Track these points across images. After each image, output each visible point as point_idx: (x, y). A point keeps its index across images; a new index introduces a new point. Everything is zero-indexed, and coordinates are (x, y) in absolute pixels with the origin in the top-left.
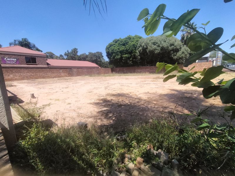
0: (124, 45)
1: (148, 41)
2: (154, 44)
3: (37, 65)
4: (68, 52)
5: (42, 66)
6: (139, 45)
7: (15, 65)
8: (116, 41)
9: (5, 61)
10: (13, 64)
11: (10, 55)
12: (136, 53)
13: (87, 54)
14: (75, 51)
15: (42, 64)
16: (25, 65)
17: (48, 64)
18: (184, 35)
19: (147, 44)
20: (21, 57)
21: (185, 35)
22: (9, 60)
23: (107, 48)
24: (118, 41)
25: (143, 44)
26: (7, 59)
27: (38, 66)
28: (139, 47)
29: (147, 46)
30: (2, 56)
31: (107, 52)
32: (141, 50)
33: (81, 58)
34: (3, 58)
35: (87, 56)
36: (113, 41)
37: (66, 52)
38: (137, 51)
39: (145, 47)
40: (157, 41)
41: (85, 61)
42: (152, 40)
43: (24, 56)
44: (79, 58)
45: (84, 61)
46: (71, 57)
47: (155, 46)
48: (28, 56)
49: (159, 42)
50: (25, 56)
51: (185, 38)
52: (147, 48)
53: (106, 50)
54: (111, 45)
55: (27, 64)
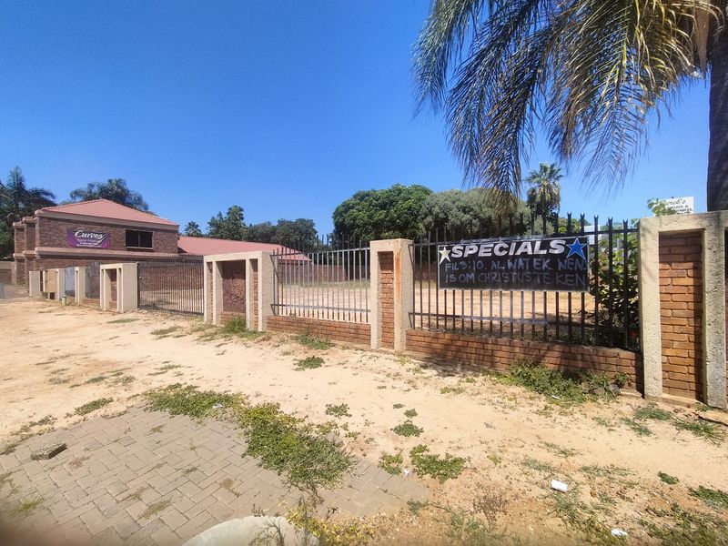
0: (383, 207)
1: (449, 203)
2: (465, 210)
3: (152, 251)
4: (221, 218)
5: (166, 255)
6: (424, 210)
7: (99, 252)
8: (362, 197)
9: (75, 239)
10: (94, 248)
11: (91, 223)
12: (418, 229)
13: (275, 224)
14: (236, 214)
15: (165, 250)
16: (121, 250)
17: (180, 251)
18: (534, 191)
19: (446, 210)
20: (117, 229)
21: (537, 190)
22: (87, 238)
23: (338, 214)
24: (368, 195)
25: (436, 210)
26: (80, 234)
27: (155, 254)
28: (426, 215)
29: (446, 214)
30: (71, 226)
31: (336, 225)
32: (430, 223)
33: (257, 235)
34: (71, 233)
35: (274, 231)
36: (355, 197)
37: (215, 216)
38: (421, 226)
39: (441, 215)
40: (470, 204)
41: (268, 242)
42: (459, 200)
43: (123, 227)
44: (252, 236)
45: (264, 242)
46: (229, 231)
47: (468, 216)
48: (134, 228)
49: (476, 208)
50: (127, 227)
51: (538, 199)
52: (446, 220)
53: (335, 218)
54: (348, 207)
55: (129, 250)
